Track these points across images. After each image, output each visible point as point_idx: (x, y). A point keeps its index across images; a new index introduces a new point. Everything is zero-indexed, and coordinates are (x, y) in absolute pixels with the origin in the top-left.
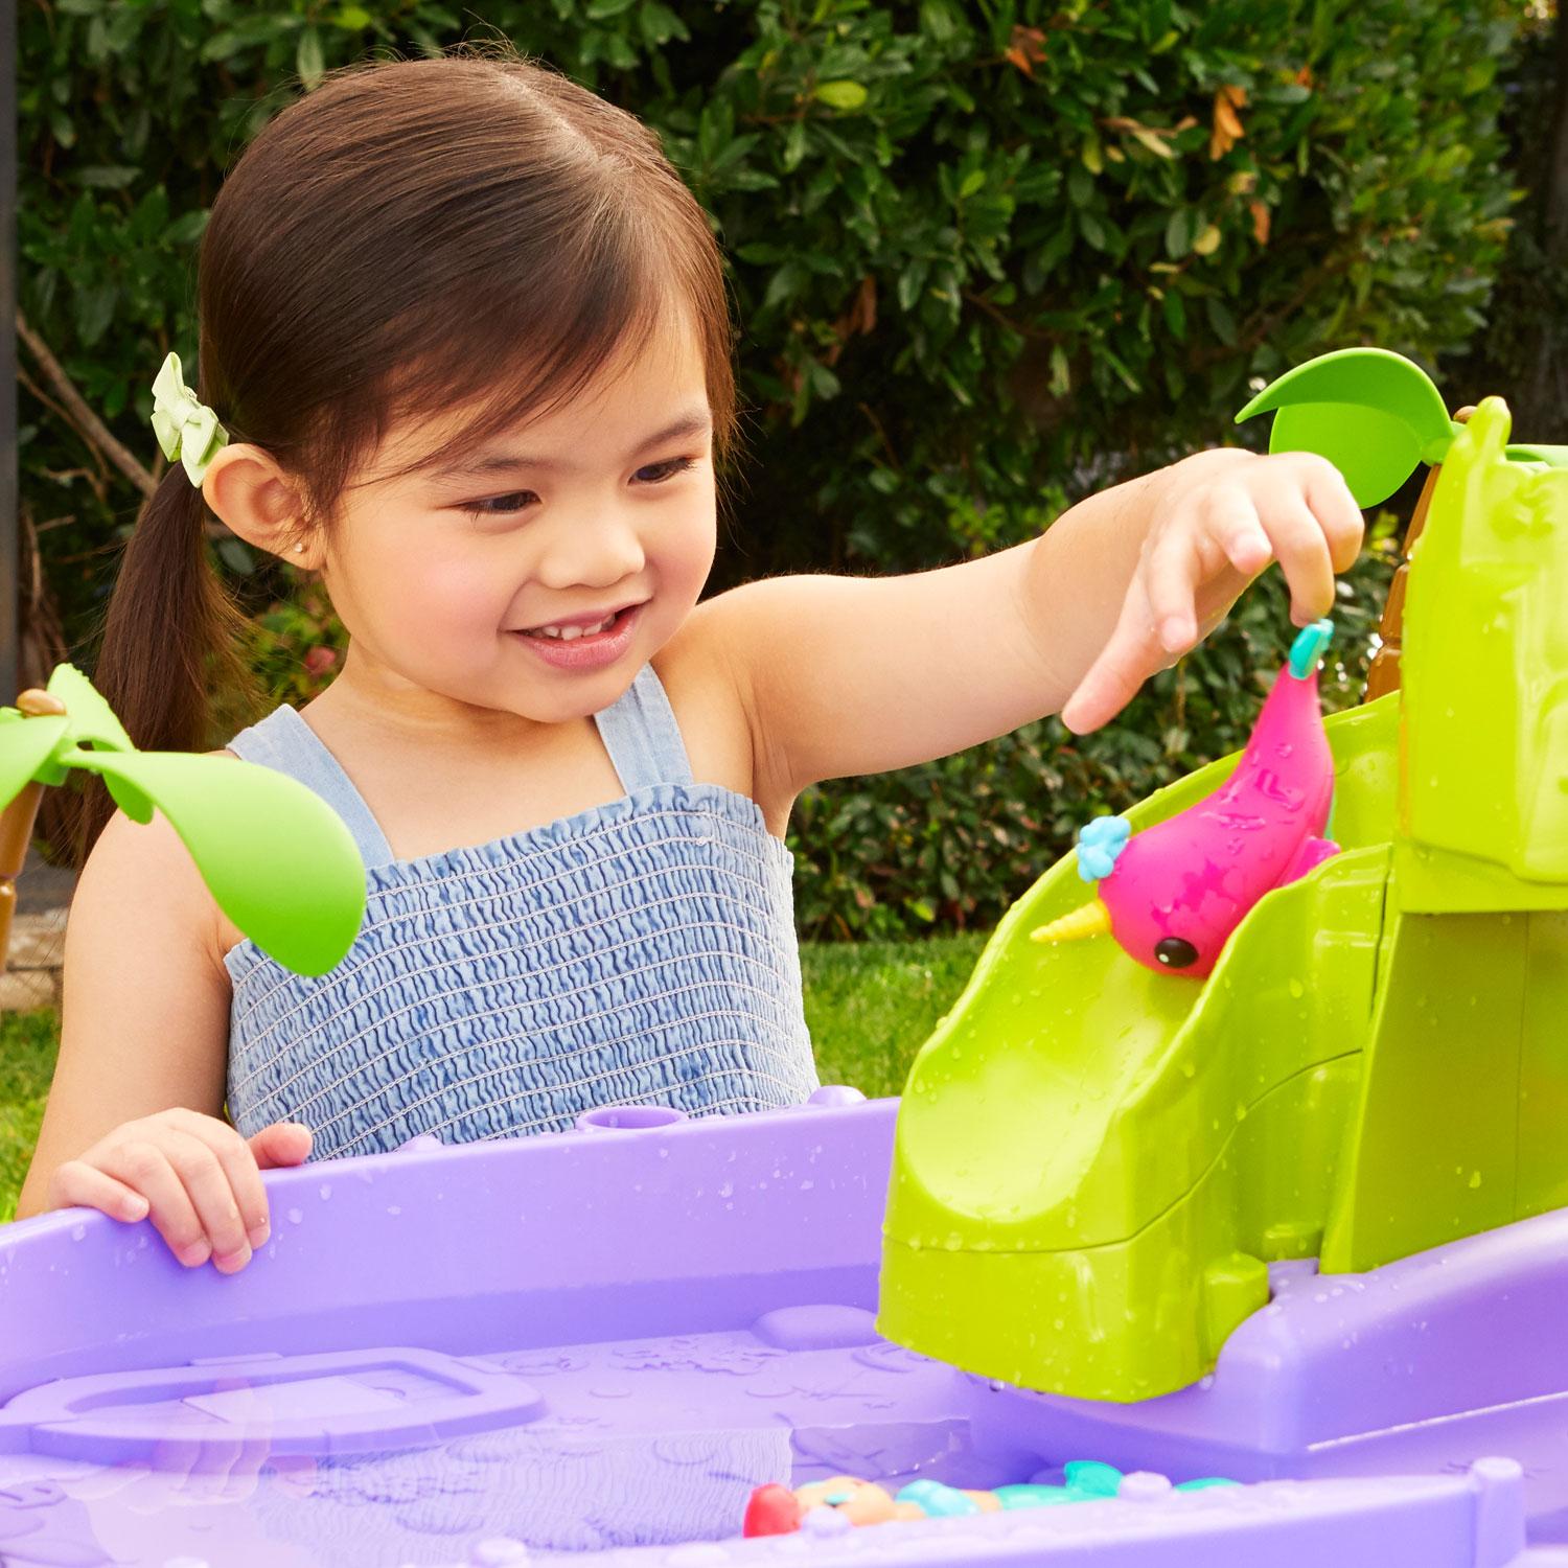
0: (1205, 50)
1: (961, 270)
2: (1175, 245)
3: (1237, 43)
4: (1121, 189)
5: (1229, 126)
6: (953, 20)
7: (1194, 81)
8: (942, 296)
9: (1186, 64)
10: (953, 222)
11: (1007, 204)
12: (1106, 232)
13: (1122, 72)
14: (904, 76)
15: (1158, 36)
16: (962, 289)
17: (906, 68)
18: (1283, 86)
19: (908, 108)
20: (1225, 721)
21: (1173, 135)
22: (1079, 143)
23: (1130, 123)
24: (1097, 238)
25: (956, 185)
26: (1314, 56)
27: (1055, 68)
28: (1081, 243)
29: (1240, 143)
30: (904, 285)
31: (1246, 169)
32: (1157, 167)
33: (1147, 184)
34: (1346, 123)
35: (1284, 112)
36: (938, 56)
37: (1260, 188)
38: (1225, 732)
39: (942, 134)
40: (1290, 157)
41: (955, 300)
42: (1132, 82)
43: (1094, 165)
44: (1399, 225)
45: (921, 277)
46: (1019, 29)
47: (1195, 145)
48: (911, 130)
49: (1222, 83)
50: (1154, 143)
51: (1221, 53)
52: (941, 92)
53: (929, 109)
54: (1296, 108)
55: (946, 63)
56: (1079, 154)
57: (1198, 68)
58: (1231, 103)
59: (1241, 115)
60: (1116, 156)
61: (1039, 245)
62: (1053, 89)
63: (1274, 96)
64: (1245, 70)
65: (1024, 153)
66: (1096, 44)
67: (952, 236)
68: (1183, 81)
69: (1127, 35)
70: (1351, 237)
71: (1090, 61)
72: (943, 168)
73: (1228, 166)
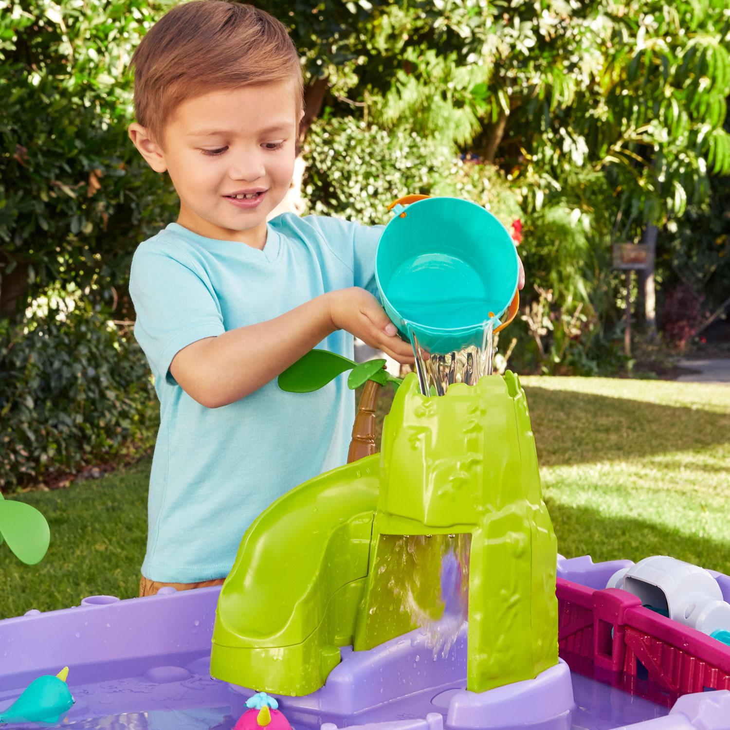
0: (87, 156)
2: (74, 228)
3: (98, 153)
4: (55, 208)
5: (95, 184)
7: (83, 166)
9: (80, 161)
11: (15, 212)
12: (49, 224)
13: (57, 164)
15: (70, 151)
18: (115, 170)
21: (76, 188)
22: (39, 190)
23: (59, 183)
24: (45, 226)
26: (126, 158)
27: (32, 161)
28: (39, 229)
29: (98, 190)
31: (102, 201)
32: (68, 199)
33: (65, 207)
34: (137, 183)
35: (115, 179)
37: (107, 208)
38: (96, 414)
40: (117, 195)
42: (61, 169)
43: (44, 197)
44: (156, 221)
46: (18, 146)
47: (83, 192)
49: (93, 169)
50: (67, 190)
51: (93, 157)
54: (120, 178)
56: (39, 194)
57: (85, 162)
58: (96, 176)
59: (100, 180)
60: (53, 195)
62: (31, 170)
63: (112, 173)
64: (102, 163)
65: (21, 193)
66: (48, 154)
68: (79, 168)
69: (60, 150)
70: (139, 226)
71: (46, 159)
73: (94, 200)
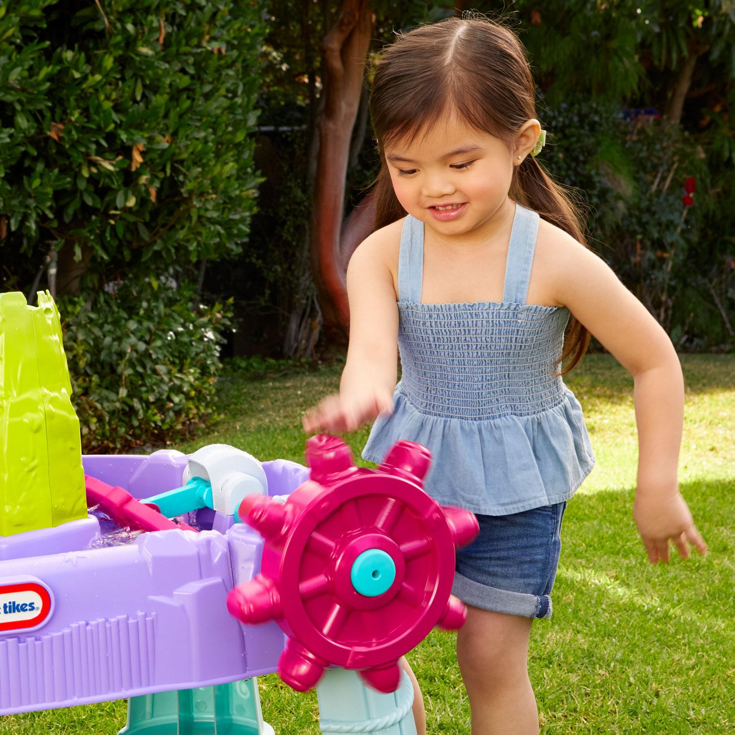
0: (127, 131)
1: (34, 215)
2: (119, 203)
3: (140, 127)
4: (98, 182)
5: (138, 158)
6: (28, 121)
7: (122, 141)
8: (28, 224)
9: (119, 135)
10: (30, 197)
11: (50, 190)
12: (93, 199)
13: (93, 139)
14: (8, 143)
15: (107, 126)
16: (36, 222)
17: (8, 140)
18: (158, 143)
19: (10, 155)
20: (144, 385)
21: (114, 162)
22: (80, 166)
23: (98, 158)
24: (89, 202)
25: (30, 185)
26: (171, 131)
27: (66, 138)
28: (84, 204)
29: (141, 164)
30: (13, 221)
31: (145, 175)
32: (109, 174)
33: (107, 180)
34: (185, 156)
35: (159, 152)
36: (22, 135)
37: (151, 181)
39: (27, 163)
40: (164, 170)
41: (34, 226)
42: (97, 143)
43: (86, 174)
44: (208, 193)
45: (19, 218)
46: (53, 123)
47: (125, 166)
48: (13, 163)
49: (135, 143)
50: (108, 166)
51: (133, 131)
52: (23, 149)
53: (20, 155)
54: (164, 151)
55: (26, 137)
56: (80, 170)
57: (124, 137)
58: (138, 149)
59: (143, 154)
60: (94, 170)
61: (68, 204)
62: (67, 146)
63: (155, 147)
64: (143, 137)
65: (56, 171)
66: (83, 129)
67: (32, 203)
68: (119, 142)
69: (93, 126)
70: (190, 198)
71: (81, 135)
72: (25, 177)
73: (138, 173)
